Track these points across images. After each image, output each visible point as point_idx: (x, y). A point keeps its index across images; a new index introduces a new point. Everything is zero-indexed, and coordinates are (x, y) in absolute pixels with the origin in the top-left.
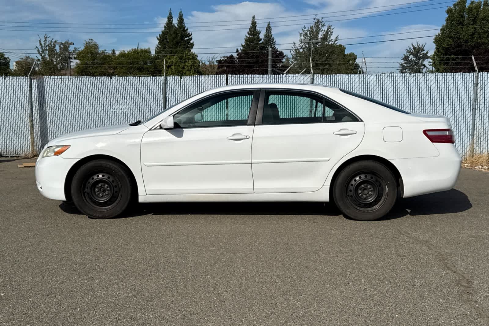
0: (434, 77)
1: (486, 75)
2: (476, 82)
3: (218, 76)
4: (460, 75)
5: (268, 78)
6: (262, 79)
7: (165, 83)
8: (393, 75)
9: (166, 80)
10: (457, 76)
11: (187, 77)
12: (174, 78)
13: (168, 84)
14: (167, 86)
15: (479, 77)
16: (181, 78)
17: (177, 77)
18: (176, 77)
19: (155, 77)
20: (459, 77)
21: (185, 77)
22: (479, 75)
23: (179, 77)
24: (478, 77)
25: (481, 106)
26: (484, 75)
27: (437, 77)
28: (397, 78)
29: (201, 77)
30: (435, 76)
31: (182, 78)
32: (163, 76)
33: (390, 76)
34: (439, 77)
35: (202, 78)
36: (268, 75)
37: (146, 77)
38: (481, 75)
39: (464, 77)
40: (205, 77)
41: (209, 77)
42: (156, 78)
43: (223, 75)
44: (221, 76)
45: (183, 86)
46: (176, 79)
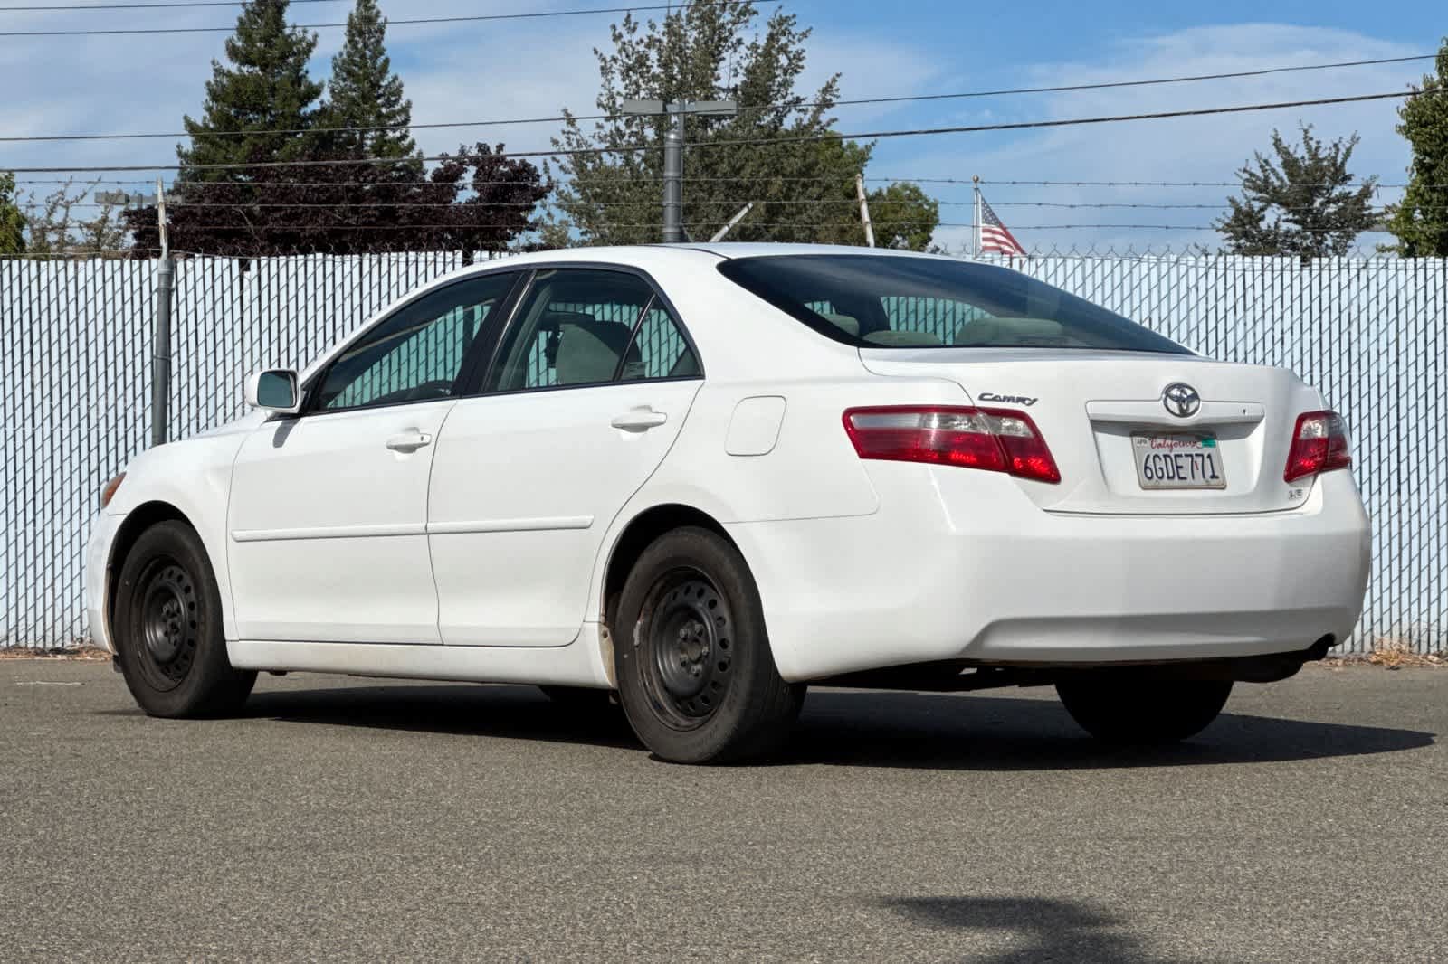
0: (1411, 273)
3: (422, 256)
7: (167, 292)
8: (1234, 264)
9: (170, 276)
11: (273, 263)
12: (213, 266)
13: (182, 295)
14: (174, 306)
16: (244, 266)
17: (226, 261)
18: (222, 263)
19: (117, 263)
21: (264, 263)
23: (236, 262)
27: (1421, 273)
28: (1249, 275)
30: (1416, 269)
31: (248, 269)
32: (158, 255)
33: (1221, 266)
34: (1430, 273)
35: (347, 265)
37: (71, 264)
40: (361, 264)
41: (380, 262)
42: (122, 268)
43: (449, 255)
44: (440, 259)
45: (255, 305)
46: (218, 272)
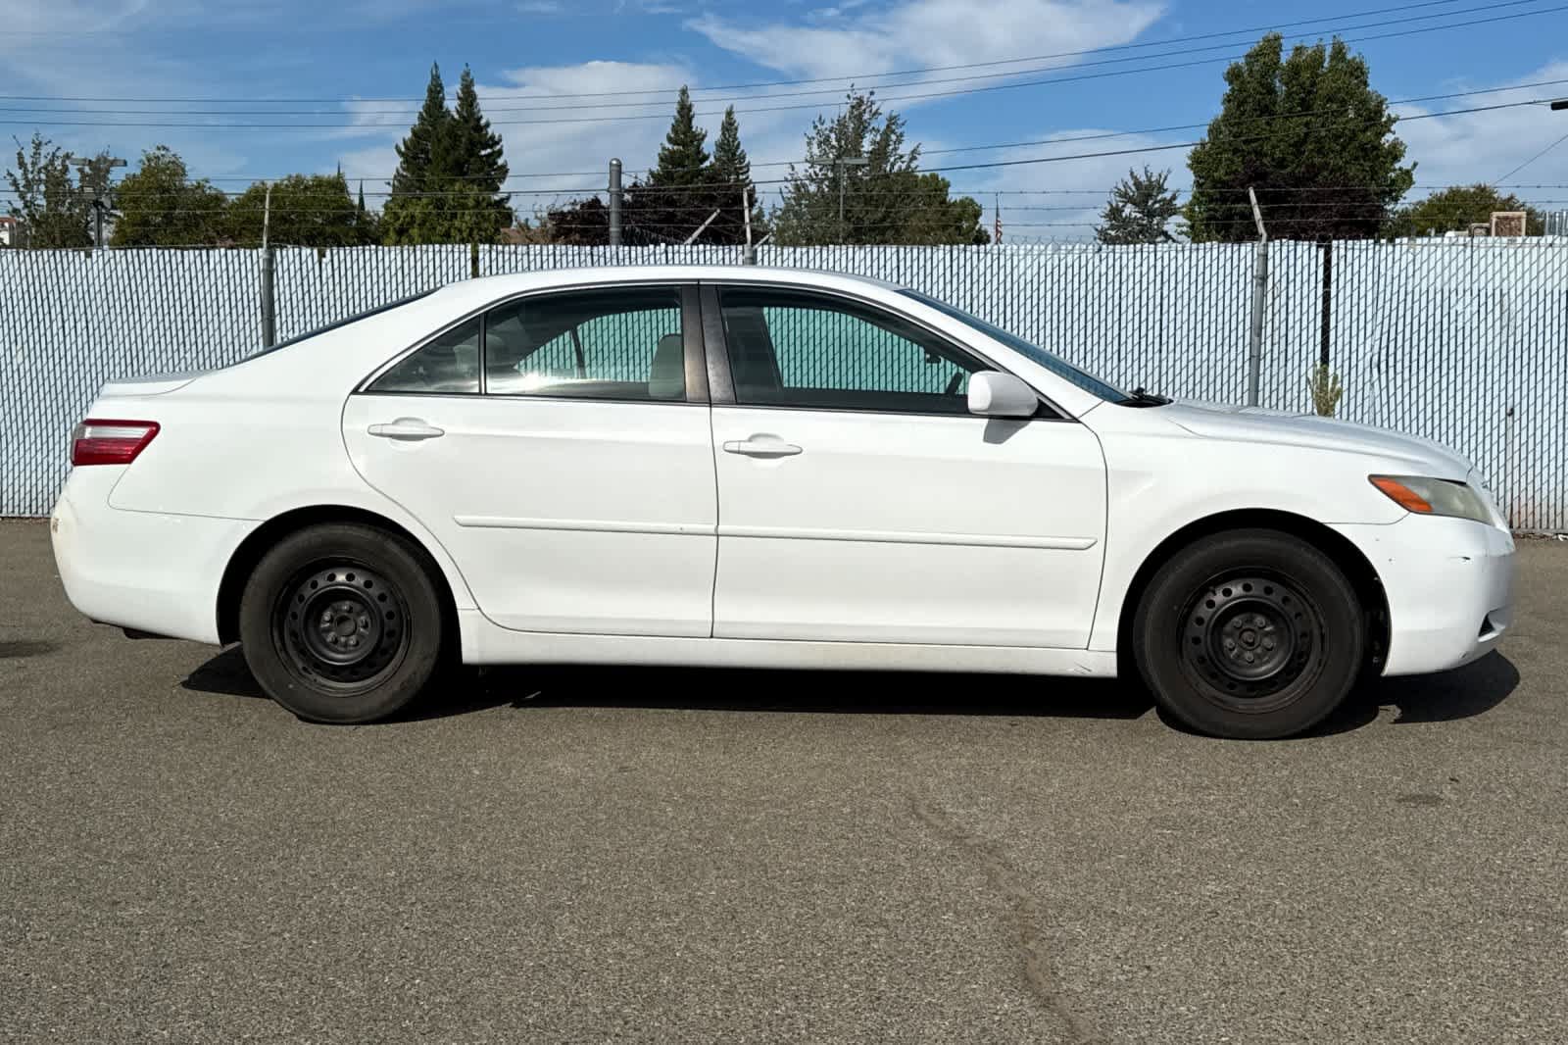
0: (1131, 255)
1: (1292, 248)
2: (1260, 273)
3: (444, 248)
4: (1211, 249)
5: (608, 255)
6: (589, 257)
7: (270, 272)
8: (1005, 250)
9: (270, 261)
10: (1201, 253)
11: (342, 252)
12: (300, 254)
13: (280, 274)
14: (275, 282)
15: (1270, 254)
16: (322, 255)
17: (309, 251)
18: (306, 251)
19: (235, 252)
20: (1208, 255)
21: (335, 251)
22: (1270, 249)
23: (315, 251)
24: (1266, 256)
25: (1276, 347)
26: (1285, 249)
27: (1138, 255)
28: (1015, 258)
29: (390, 251)
30: (1135, 252)
31: (324, 256)
32: (261, 246)
33: (995, 252)
34: (1145, 255)
35: (393, 253)
36: (608, 248)
37: (204, 252)
38: (1277, 248)
39: (1222, 256)
40: (402, 253)
41: (415, 251)
42: (239, 254)
43: (462, 247)
44: (456, 250)
45: (330, 281)
46: (304, 259)
